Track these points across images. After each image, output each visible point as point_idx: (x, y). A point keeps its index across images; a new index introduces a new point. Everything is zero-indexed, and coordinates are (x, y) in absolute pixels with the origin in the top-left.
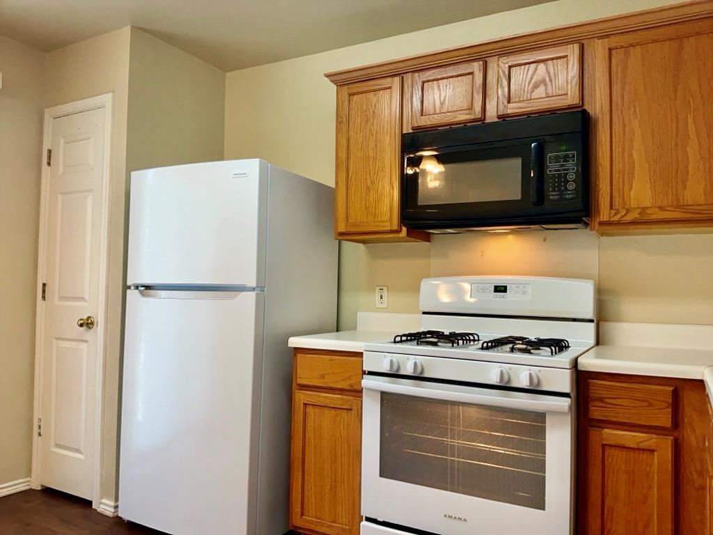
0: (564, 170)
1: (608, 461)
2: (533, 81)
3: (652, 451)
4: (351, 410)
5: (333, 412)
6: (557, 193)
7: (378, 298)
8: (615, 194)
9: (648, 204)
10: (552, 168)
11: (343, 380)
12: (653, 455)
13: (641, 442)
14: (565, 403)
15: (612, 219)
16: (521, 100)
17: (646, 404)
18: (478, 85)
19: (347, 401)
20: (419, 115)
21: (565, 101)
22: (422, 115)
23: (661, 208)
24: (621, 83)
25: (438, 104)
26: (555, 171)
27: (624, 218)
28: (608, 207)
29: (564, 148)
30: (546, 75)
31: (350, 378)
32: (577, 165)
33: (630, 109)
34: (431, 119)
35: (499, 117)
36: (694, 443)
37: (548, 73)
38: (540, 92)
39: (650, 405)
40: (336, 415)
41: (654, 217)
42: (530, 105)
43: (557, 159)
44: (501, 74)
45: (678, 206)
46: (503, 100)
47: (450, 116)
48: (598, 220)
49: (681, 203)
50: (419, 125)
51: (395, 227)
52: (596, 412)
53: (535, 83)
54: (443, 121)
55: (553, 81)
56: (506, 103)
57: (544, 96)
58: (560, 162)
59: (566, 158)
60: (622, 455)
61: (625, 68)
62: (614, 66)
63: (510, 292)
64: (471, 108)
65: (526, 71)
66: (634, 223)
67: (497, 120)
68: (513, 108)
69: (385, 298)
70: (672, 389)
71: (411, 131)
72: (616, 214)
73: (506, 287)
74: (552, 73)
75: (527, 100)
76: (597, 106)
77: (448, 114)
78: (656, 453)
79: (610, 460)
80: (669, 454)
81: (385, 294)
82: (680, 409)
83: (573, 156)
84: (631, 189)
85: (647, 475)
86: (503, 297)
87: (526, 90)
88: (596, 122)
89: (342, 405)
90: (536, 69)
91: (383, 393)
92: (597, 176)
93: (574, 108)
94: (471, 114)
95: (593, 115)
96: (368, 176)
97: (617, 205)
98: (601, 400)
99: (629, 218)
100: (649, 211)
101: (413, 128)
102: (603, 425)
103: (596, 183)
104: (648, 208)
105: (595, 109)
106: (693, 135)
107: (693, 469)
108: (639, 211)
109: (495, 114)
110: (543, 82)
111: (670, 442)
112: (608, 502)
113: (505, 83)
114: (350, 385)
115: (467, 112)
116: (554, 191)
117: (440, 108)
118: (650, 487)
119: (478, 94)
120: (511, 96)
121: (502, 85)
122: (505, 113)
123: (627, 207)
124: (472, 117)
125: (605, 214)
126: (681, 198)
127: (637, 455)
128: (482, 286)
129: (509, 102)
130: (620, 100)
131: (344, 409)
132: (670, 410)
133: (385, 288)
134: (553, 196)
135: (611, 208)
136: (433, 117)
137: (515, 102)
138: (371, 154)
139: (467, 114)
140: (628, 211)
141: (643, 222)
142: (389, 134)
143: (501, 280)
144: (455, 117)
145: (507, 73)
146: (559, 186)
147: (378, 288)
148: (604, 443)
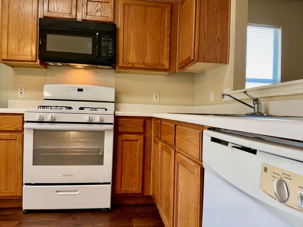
0: (108, 45)
1: (124, 145)
2: (96, 9)
3: (137, 140)
4: (16, 139)
5: (6, 142)
6: (105, 54)
7: (19, 93)
8: (124, 57)
9: (135, 62)
10: (103, 44)
11: (12, 126)
12: (138, 142)
13: (134, 138)
14: (112, 127)
15: (123, 66)
16: (92, 15)
17: (136, 125)
18: (74, 5)
19: (14, 136)
20: (47, 11)
21: (108, 20)
22: (48, 12)
23: (139, 64)
24: (127, 17)
25: (56, 9)
26: (105, 45)
27: (127, 66)
28: (122, 62)
29: (108, 37)
30: (101, 8)
31: (15, 125)
32: (112, 44)
33: (130, 27)
34: (53, 14)
35: (83, 20)
36: (149, 136)
37: (102, 7)
38: (99, 14)
39: (137, 126)
40: (7, 143)
41: (136, 66)
42: (95, 18)
43: (105, 41)
44: (84, 3)
45: (143, 64)
46: (84, 13)
47: (62, 15)
48: (119, 66)
49: (144, 63)
50: (47, 16)
51: (34, 59)
52: (120, 129)
53: (97, 10)
54: (58, 16)
55: (104, 11)
56: (86, 15)
57: (100, 16)
58: (106, 42)
59: (109, 41)
60: (128, 142)
61: (129, 12)
62: (125, 11)
63: (84, 91)
64: (71, 14)
65: (93, 5)
66: (130, 68)
67: (81, 21)
68: (88, 18)
69: (23, 93)
70: (143, 120)
71: (43, 17)
72: (125, 64)
73: (82, 89)
74: (103, 8)
75: (94, 16)
76: (119, 24)
77: (61, 14)
78: (138, 141)
79: (125, 145)
80: (142, 141)
81: (23, 91)
82: (146, 127)
83: (111, 41)
84: (129, 56)
85: (136, 148)
86: (81, 93)
87: (93, 12)
88: (118, 29)
89: (11, 138)
90: (98, 4)
91: (35, 130)
92: (118, 49)
93: (111, 23)
94: (71, 16)
95: (118, 27)
96: (20, 34)
97: (125, 61)
98: (122, 125)
99: (129, 66)
100: (135, 64)
101: (43, 16)
102: (122, 134)
103: (118, 52)
104: (135, 63)
105: (118, 25)
106: (149, 40)
107: (148, 145)
108: (132, 64)
109: (81, 18)
110: (100, 10)
111: (143, 137)
112: (123, 159)
113: (85, 7)
114: (15, 129)
115: (69, 15)
116: (104, 52)
117: (57, 10)
118: (136, 152)
119: (74, 8)
120: (88, 12)
121: (84, 7)
122: (85, 19)
123: (128, 62)
124: (71, 17)
125: (121, 64)
126: (144, 61)
127: (133, 143)
128: (72, 88)
129: (87, 15)
130: (127, 23)
131: (12, 139)
132: (143, 127)
133: (23, 89)
134: (104, 55)
135: (123, 62)
136: (54, 14)
137: (89, 15)
138: (22, 24)
139: (69, 16)
140: (129, 63)
141: (133, 68)
142: (31, 17)
143: (80, 87)
144: (64, 16)
145: (86, 3)
146: (106, 51)
147: (19, 89)
148: (123, 139)
